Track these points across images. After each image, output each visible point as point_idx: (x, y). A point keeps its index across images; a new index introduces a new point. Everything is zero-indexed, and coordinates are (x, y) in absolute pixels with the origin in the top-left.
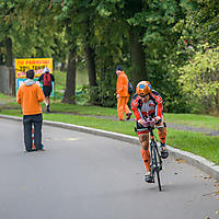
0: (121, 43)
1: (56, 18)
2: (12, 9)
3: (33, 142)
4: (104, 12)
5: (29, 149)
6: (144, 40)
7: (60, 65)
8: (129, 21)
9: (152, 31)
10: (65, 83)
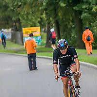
0: (71, 18)
1: (40, 8)
2: (20, 5)
3: (33, 66)
4: (63, 5)
5: (31, 69)
6: (82, 17)
7: (43, 30)
8: (74, 8)
9: (85, 12)
10: (46, 38)
